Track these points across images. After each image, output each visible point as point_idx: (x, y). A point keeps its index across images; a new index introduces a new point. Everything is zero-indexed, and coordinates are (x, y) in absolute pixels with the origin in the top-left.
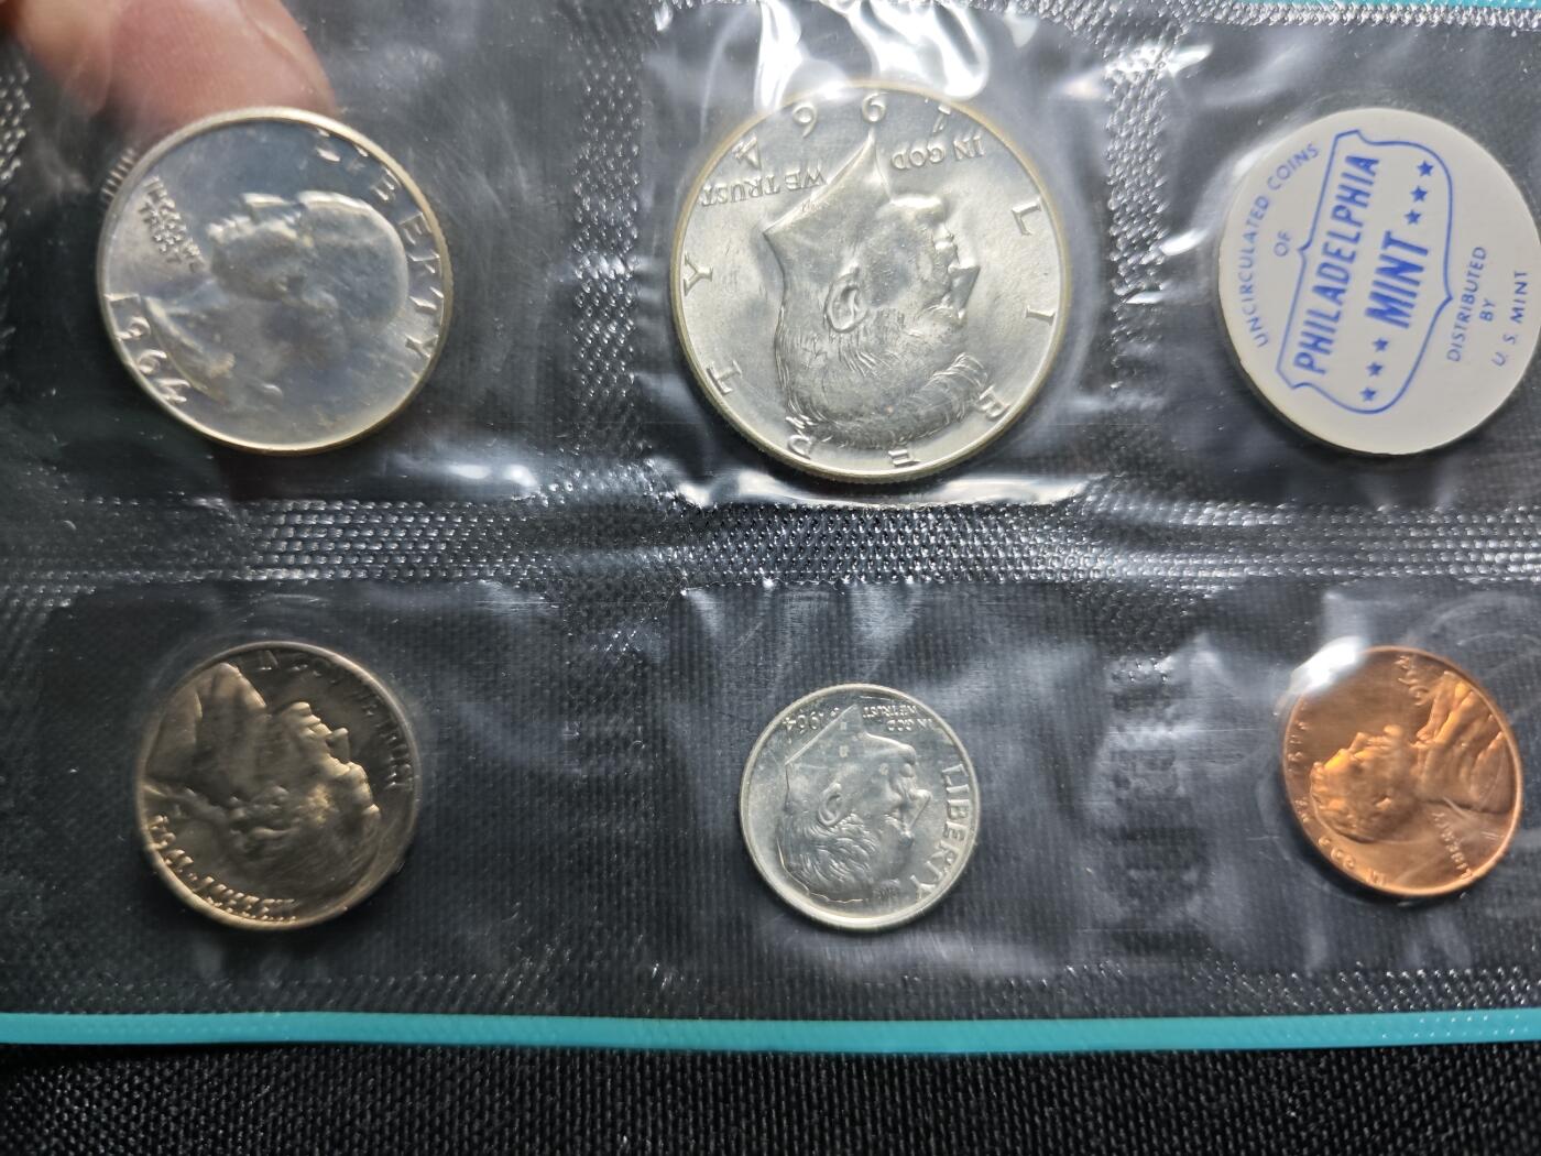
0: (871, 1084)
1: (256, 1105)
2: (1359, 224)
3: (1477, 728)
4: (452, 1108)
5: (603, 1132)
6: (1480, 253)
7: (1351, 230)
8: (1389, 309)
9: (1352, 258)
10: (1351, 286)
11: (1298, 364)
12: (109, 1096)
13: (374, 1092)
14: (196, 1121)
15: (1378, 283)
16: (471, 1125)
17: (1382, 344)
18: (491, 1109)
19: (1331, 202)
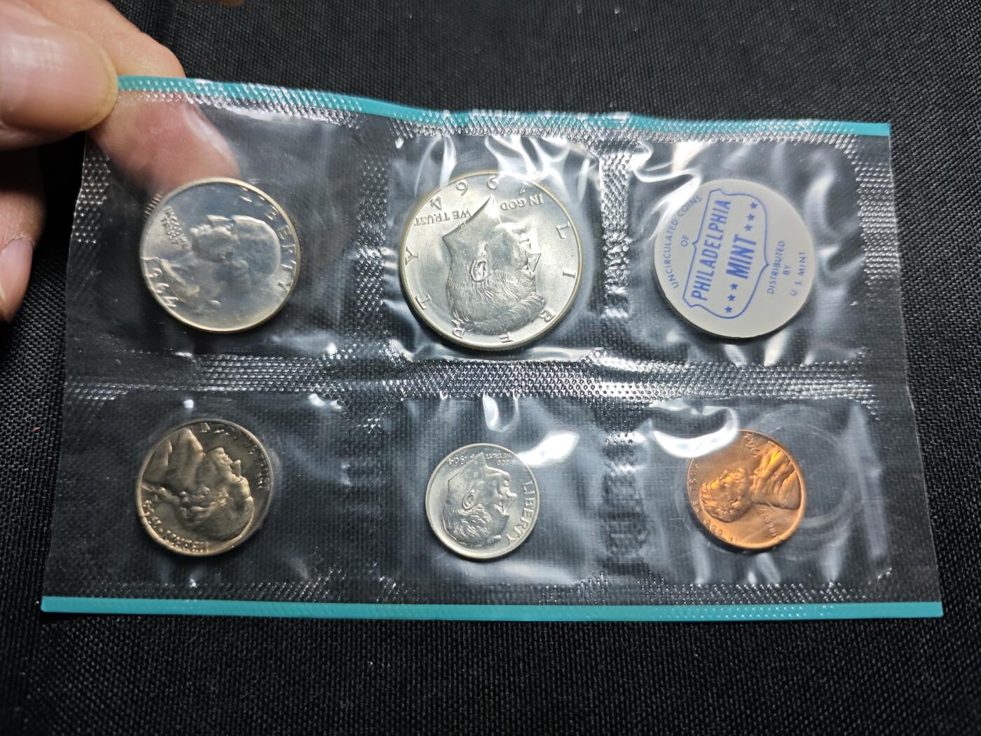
0: (492, 637)
1: (188, 646)
2: (722, 231)
3: (783, 468)
4: (286, 648)
5: (361, 660)
6: (782, 244)
7: (718, 234)
8: (738, 270)
9: (718, 247)
10: (718, 260)
11: (693, 295)
12: (113, 641)
13: (247, 640)
14: (158, 654)
15: (731, 258)
16: (295, 656)
17: (734, 286)
18: (306, 648)
19: (707, 222)
